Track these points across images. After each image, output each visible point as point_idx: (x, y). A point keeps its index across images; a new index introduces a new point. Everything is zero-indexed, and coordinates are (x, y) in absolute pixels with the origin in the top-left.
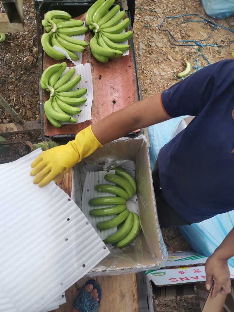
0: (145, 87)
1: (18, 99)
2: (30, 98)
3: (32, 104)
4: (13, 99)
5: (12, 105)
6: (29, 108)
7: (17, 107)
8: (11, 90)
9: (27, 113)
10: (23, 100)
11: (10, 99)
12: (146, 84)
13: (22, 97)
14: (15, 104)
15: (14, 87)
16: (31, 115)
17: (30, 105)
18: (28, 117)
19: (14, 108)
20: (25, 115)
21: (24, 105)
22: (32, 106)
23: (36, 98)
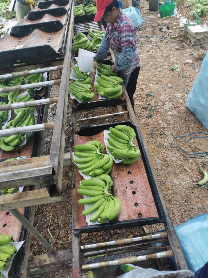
0: (168, 197)
1: (54, 220)
2: (64, 217)
3: (65, 223)
4: (49, 220)
5: (48, 226)
6: (63, 228)
7: (53, 228)
8: (48, 211)
9: (60, 233)
10: (58, 220)
11: (47, 220)
12: (169, 195)
13: (57, 216)
14: (50, 224)
15: (51, 208)
16: (64, 234)
17: (64, 224)
18: (61, 237)
19: (49, 229)
20: (59, 235)
21: (58, 224)
22: (65, 225)
23: (69, 216)
